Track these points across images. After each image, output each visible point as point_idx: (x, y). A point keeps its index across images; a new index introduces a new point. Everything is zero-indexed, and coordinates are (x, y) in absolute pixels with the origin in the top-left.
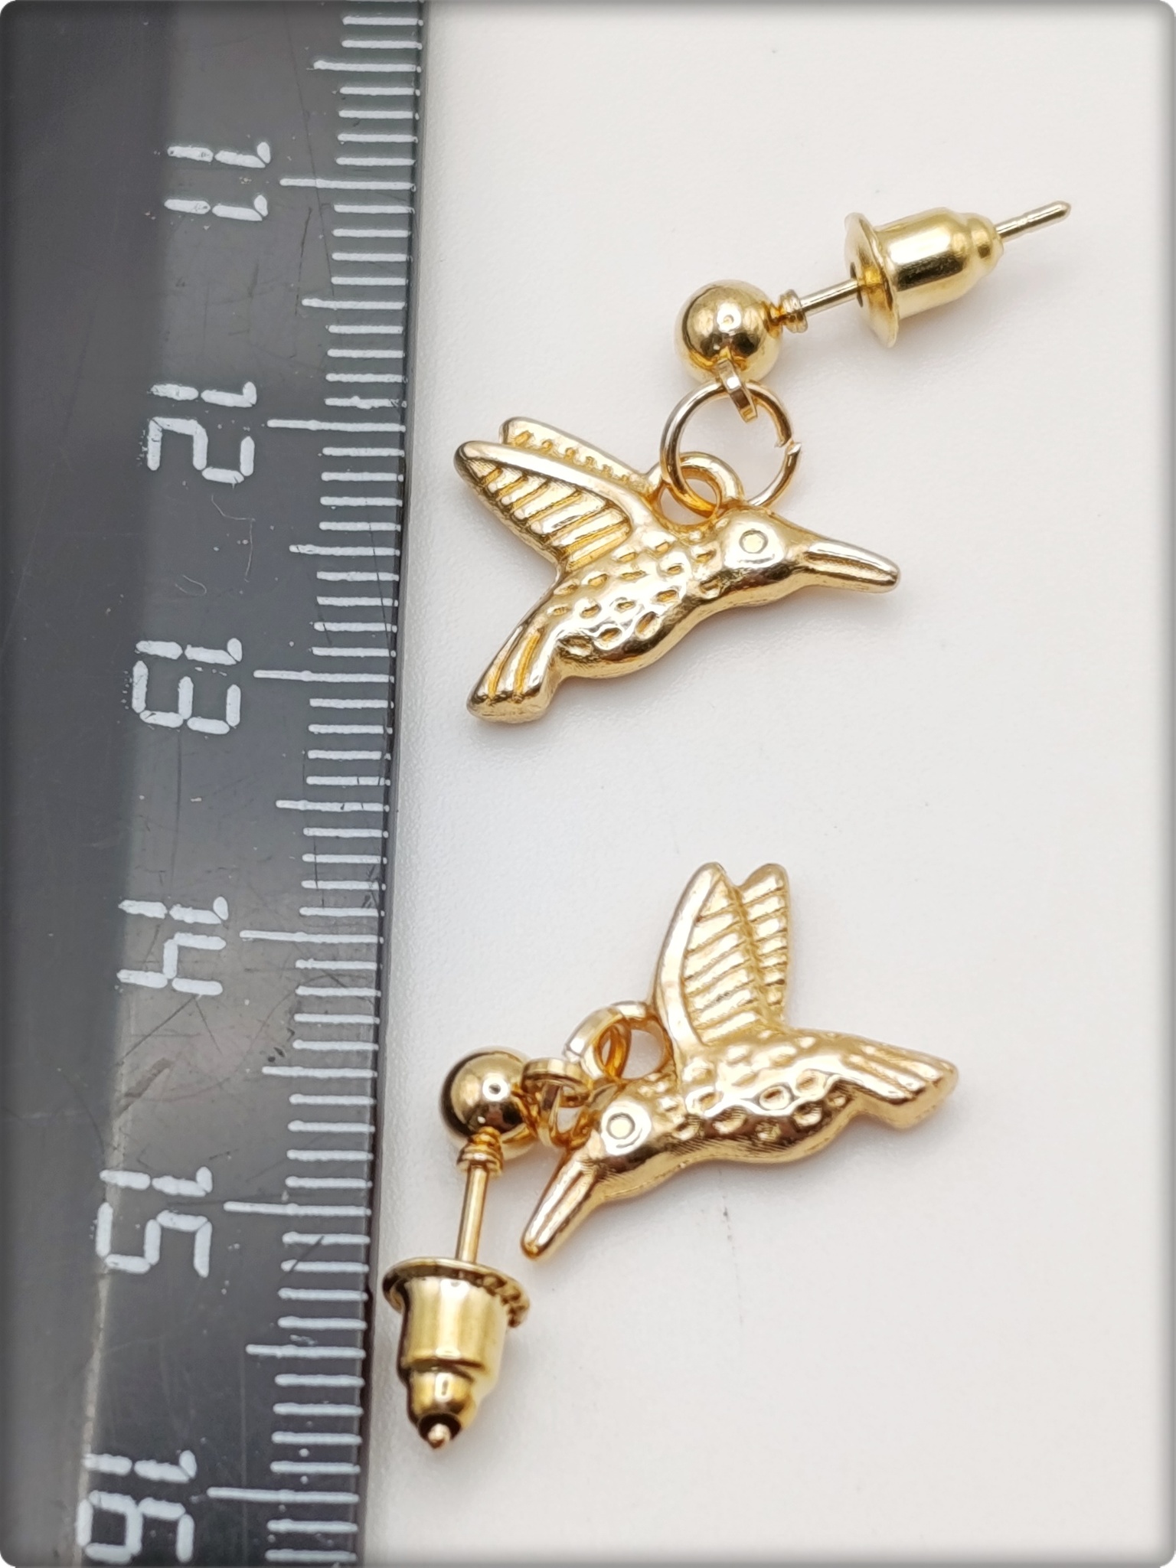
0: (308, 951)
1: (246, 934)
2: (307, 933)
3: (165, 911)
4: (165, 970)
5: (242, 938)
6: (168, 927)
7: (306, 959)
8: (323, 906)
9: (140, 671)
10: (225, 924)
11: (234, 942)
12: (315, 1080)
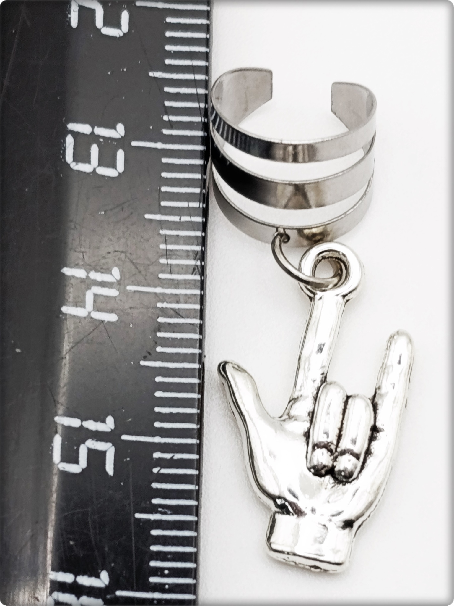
0: (163, 298)
1: (130, 288)
2: (163, 287)
3: (86, 274)
4: (87, 306)
5: (128, 290)
6: (88, 283)
7: (163, 302)
8: (171, 273)
9: (70, 140)
10: (119, 282)
11: (123, 292)
12: (168, 369)
